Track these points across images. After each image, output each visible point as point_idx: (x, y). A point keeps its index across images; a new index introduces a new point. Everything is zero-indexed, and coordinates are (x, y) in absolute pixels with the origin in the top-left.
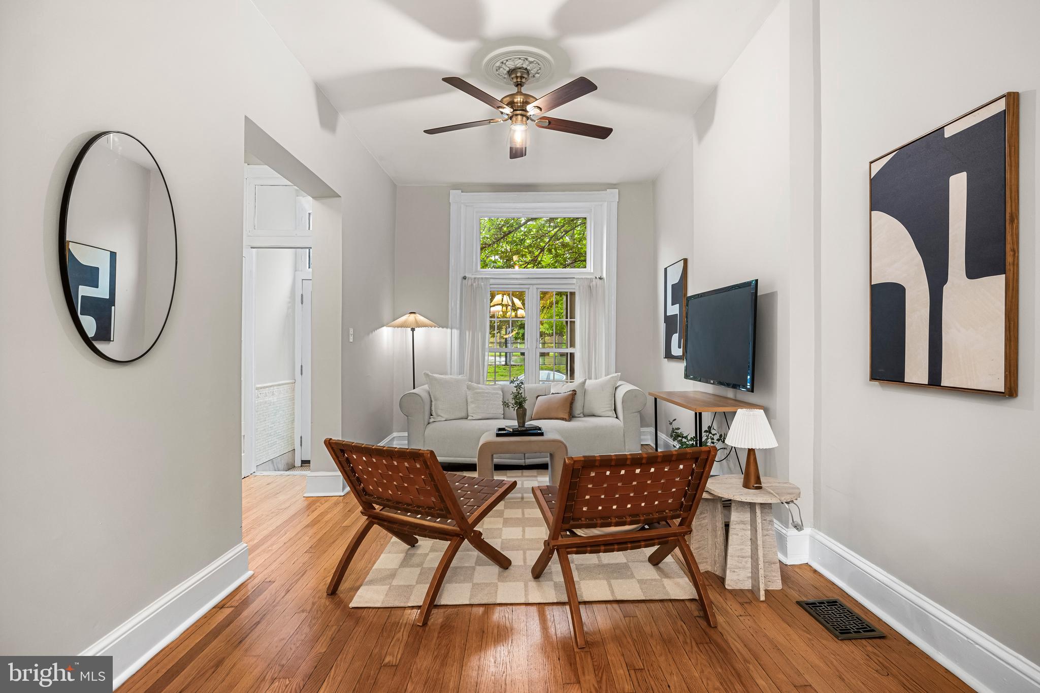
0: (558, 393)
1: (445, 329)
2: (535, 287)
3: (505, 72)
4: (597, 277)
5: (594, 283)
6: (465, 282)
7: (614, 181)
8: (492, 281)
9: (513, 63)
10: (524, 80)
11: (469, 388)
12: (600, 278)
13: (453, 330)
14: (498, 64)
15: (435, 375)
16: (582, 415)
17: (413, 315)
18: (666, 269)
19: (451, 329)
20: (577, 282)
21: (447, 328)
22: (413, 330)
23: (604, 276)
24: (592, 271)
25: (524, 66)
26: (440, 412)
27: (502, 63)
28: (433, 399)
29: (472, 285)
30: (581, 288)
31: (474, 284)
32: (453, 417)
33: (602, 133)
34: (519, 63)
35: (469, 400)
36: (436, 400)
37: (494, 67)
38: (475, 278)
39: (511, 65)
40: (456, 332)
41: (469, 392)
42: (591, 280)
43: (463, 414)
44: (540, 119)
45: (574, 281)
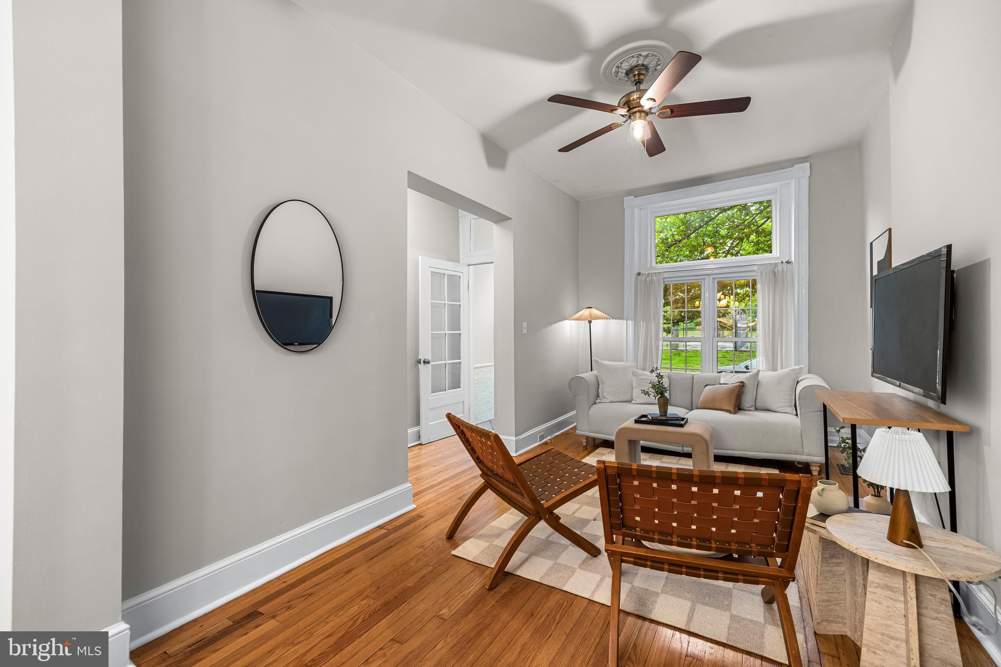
0: (725, 384)
1: (621, 320)
2: (711, 277)
3: (624, 75)
4: (784, 261)
5: (780, 268)
6: (639, 277)
7: (804, 155)
8: (666, 275)
9: (627, 64)
10: (642, 77)
11: (634, 374)
12: (788, 262)
13: (628, 322)
14: (614, 70)
15: (603, 362)
16: (753, 408)
17: (589, 309)
18: (871, 244)
19: (627, 320)
20: (758, 269)
21: (623, 319)
22: (590, 322)
23: (793, 259)
24: (778, 256)
25: (640, 62)
26: (606, 395)
27: (618, 67)
28: (600, 383)
29: (646, 280)
30: (764, 274)
31: (648, 279)
32: (618, 400)
33: (740, 104)
34: (633, 62)
35: (634, 385)
36: (603, 383)
37: (612, 74)
38: (649, 274)
39: (626, 66)
40: (631, 323)
41: (634, 378)
42: (776, 265)
43: (627, 398)
44: (661, 110)
45: (755, 268)
